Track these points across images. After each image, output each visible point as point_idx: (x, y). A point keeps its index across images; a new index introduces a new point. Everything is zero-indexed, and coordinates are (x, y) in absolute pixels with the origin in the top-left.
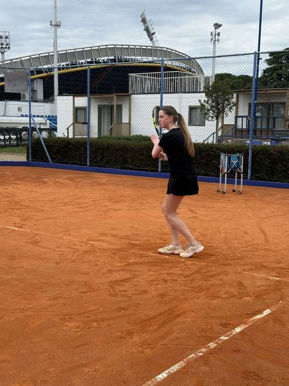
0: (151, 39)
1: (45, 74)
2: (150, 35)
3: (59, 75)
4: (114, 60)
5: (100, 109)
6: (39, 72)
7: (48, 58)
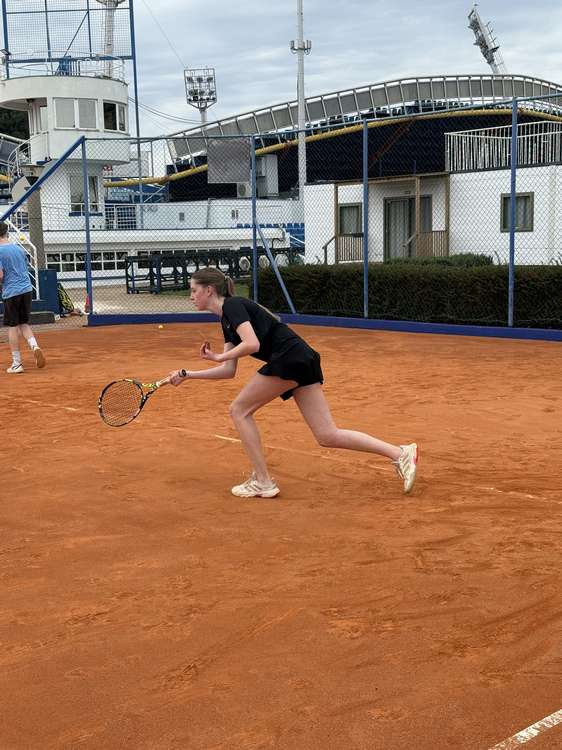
0: (491, 61)
1: (281, 145)
2: (488, 53)
3: (309, 144)
4: (415, 109)
5: (388, 205)
6: (271, 140)
7: (287, 114)
